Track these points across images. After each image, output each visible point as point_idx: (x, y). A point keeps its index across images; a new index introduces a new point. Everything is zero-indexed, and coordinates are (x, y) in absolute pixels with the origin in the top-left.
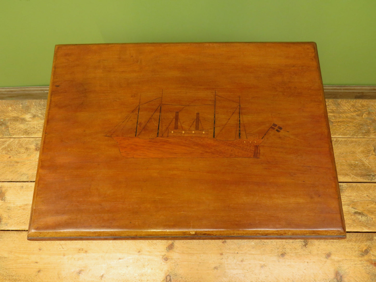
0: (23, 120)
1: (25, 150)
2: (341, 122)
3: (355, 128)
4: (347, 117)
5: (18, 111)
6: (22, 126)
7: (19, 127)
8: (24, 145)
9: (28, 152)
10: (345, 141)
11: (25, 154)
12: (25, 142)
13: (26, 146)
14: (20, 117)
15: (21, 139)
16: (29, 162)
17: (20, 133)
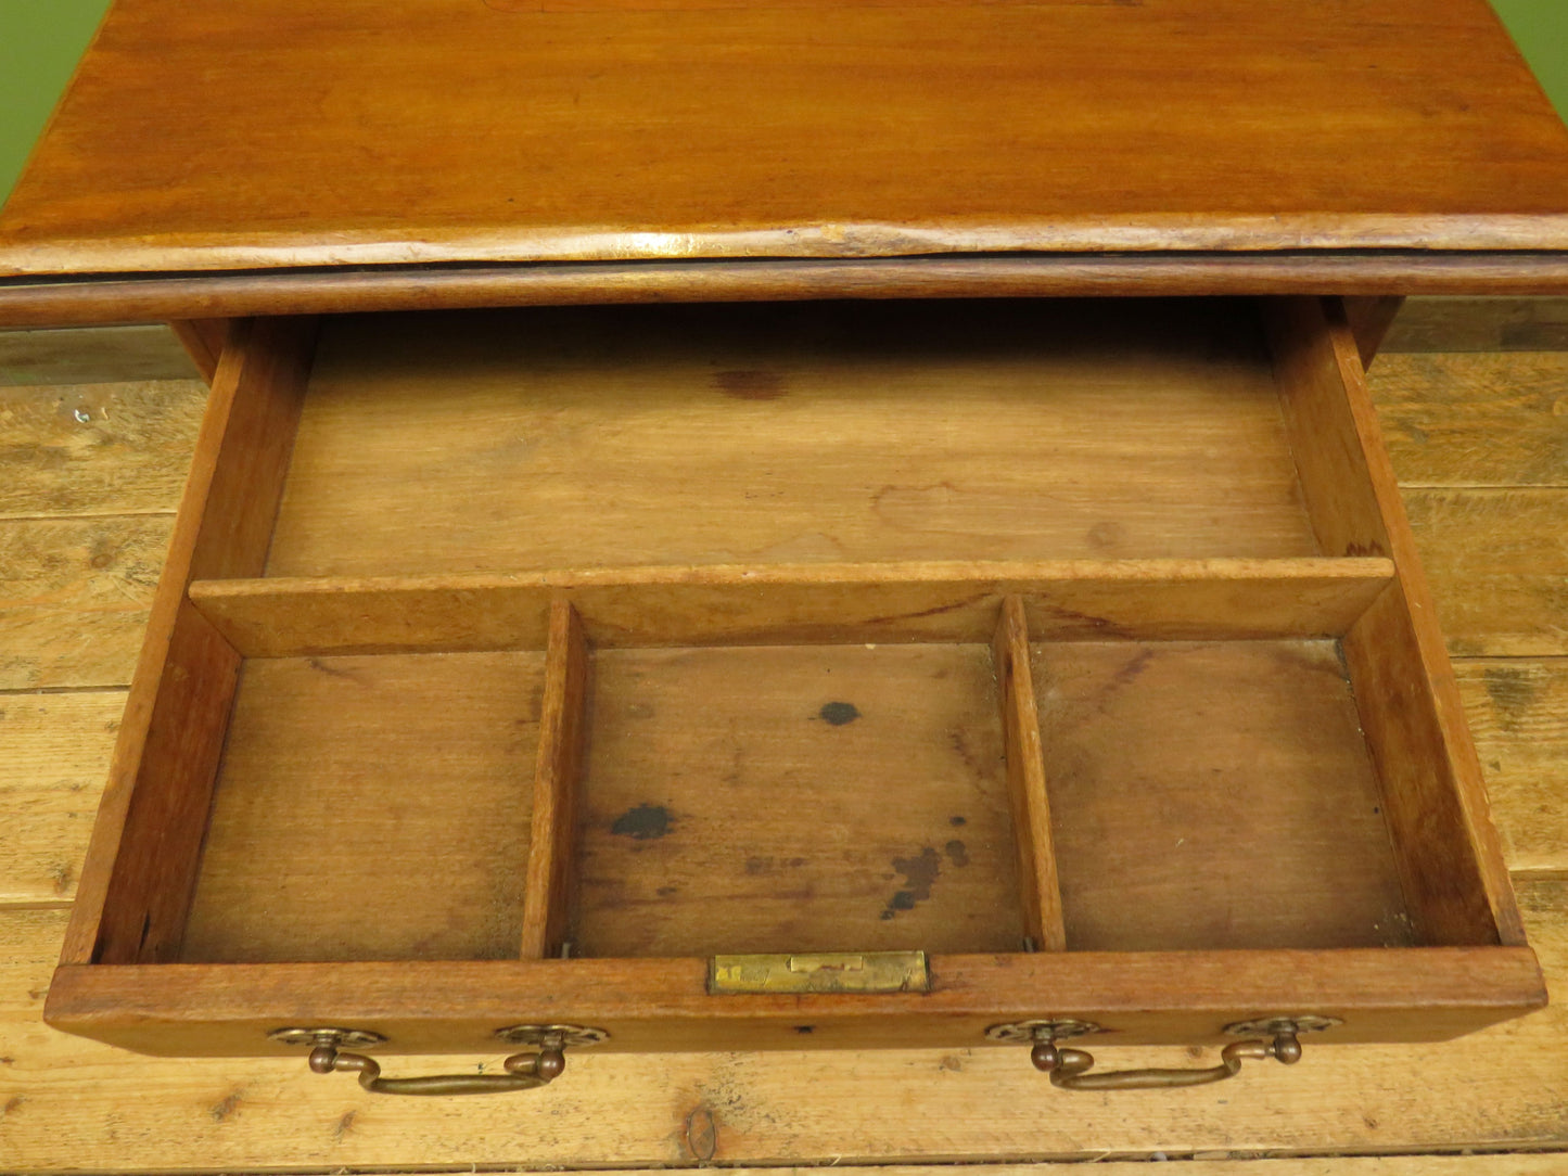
0: (57, 457)
1: (44, 566)
2: (1461, 433)
3: (1527, 453)
4: (1484, 415)
5: (41, 423)
6: (47, 478)
7: (34, 482)
8: (39, 547)
9: (55, 573)
10: (1498, 500)
11: (37, 582)
12: (50, 534)
13: (50, 552)
14: (46, 444)
15: (31, 524)
16: (50, 611)
17: (31, 503)
